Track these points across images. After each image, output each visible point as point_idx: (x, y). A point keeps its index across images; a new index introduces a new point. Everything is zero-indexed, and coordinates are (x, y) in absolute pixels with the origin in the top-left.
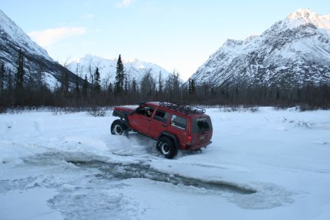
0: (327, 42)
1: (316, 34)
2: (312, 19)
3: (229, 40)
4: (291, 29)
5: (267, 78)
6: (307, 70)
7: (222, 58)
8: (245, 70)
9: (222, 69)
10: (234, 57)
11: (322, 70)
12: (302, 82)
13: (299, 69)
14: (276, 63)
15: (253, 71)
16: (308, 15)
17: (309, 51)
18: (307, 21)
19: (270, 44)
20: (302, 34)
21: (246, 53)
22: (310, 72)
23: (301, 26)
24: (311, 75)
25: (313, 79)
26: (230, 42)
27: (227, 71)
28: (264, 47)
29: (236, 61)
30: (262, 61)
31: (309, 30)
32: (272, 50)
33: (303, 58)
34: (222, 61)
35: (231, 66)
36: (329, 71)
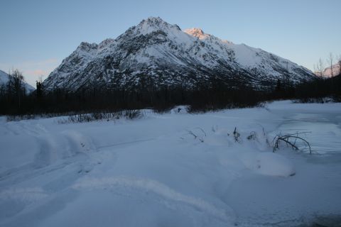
0: (176, 49)
1: (166, 41)
2: (162, 27)
3: (83, 44)
4: (144, 35)
5: (123, 83)
6: (160, 74)
7: (77, 62)
8: (101, 75)
9: (77, 74)
10: (90, 61)
11: (173, 74)
12: (157, 86)
13: (153, 74)
14: (131, 68)
15: (109, 76)
16: (158, 23)
17: (161, 56)
18: (158, 29)
19: (125, 49)
20: (154, 40)
21: (102, 57)
22: (164, 76)
23: (153, 32)
24: (164, 79)
25: (166, 83)
26: (84, 46)
27: (83, 77)
28: (119, 52)
29: (91, 65)
30: (117, 65)
31: (161, 37)
32: (128, 55)
33: (156, 63)
34: (77, 66)
35: (86, 71)
36: (180, 75)
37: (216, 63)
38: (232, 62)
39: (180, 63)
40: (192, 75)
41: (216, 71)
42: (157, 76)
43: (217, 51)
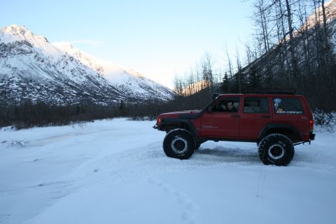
0: (43, 61)
1: (31, 52)
2: (28, 37)
4: (6, 43)
6: (24, 88)
11: (39, 87)
12: (19, 100)
13: (16, 86)
16: (23, 32)
17: (26, 68)
18: (23, 38)
20: (18, 50)
22: (28, 89)
23: (17, 42)
24: (28, 92)
25: (31, 96)
31: (25, 48)
33: (20, 75)
36: (46, 89)
37: (84, 79)
38: (100, 79)
39: (46, 76)
40: (59, 90)
41: (84, 87)
42: (20, 89)
43: (85, 66)
